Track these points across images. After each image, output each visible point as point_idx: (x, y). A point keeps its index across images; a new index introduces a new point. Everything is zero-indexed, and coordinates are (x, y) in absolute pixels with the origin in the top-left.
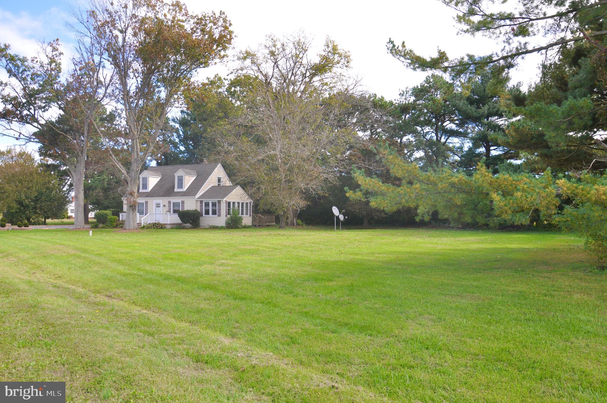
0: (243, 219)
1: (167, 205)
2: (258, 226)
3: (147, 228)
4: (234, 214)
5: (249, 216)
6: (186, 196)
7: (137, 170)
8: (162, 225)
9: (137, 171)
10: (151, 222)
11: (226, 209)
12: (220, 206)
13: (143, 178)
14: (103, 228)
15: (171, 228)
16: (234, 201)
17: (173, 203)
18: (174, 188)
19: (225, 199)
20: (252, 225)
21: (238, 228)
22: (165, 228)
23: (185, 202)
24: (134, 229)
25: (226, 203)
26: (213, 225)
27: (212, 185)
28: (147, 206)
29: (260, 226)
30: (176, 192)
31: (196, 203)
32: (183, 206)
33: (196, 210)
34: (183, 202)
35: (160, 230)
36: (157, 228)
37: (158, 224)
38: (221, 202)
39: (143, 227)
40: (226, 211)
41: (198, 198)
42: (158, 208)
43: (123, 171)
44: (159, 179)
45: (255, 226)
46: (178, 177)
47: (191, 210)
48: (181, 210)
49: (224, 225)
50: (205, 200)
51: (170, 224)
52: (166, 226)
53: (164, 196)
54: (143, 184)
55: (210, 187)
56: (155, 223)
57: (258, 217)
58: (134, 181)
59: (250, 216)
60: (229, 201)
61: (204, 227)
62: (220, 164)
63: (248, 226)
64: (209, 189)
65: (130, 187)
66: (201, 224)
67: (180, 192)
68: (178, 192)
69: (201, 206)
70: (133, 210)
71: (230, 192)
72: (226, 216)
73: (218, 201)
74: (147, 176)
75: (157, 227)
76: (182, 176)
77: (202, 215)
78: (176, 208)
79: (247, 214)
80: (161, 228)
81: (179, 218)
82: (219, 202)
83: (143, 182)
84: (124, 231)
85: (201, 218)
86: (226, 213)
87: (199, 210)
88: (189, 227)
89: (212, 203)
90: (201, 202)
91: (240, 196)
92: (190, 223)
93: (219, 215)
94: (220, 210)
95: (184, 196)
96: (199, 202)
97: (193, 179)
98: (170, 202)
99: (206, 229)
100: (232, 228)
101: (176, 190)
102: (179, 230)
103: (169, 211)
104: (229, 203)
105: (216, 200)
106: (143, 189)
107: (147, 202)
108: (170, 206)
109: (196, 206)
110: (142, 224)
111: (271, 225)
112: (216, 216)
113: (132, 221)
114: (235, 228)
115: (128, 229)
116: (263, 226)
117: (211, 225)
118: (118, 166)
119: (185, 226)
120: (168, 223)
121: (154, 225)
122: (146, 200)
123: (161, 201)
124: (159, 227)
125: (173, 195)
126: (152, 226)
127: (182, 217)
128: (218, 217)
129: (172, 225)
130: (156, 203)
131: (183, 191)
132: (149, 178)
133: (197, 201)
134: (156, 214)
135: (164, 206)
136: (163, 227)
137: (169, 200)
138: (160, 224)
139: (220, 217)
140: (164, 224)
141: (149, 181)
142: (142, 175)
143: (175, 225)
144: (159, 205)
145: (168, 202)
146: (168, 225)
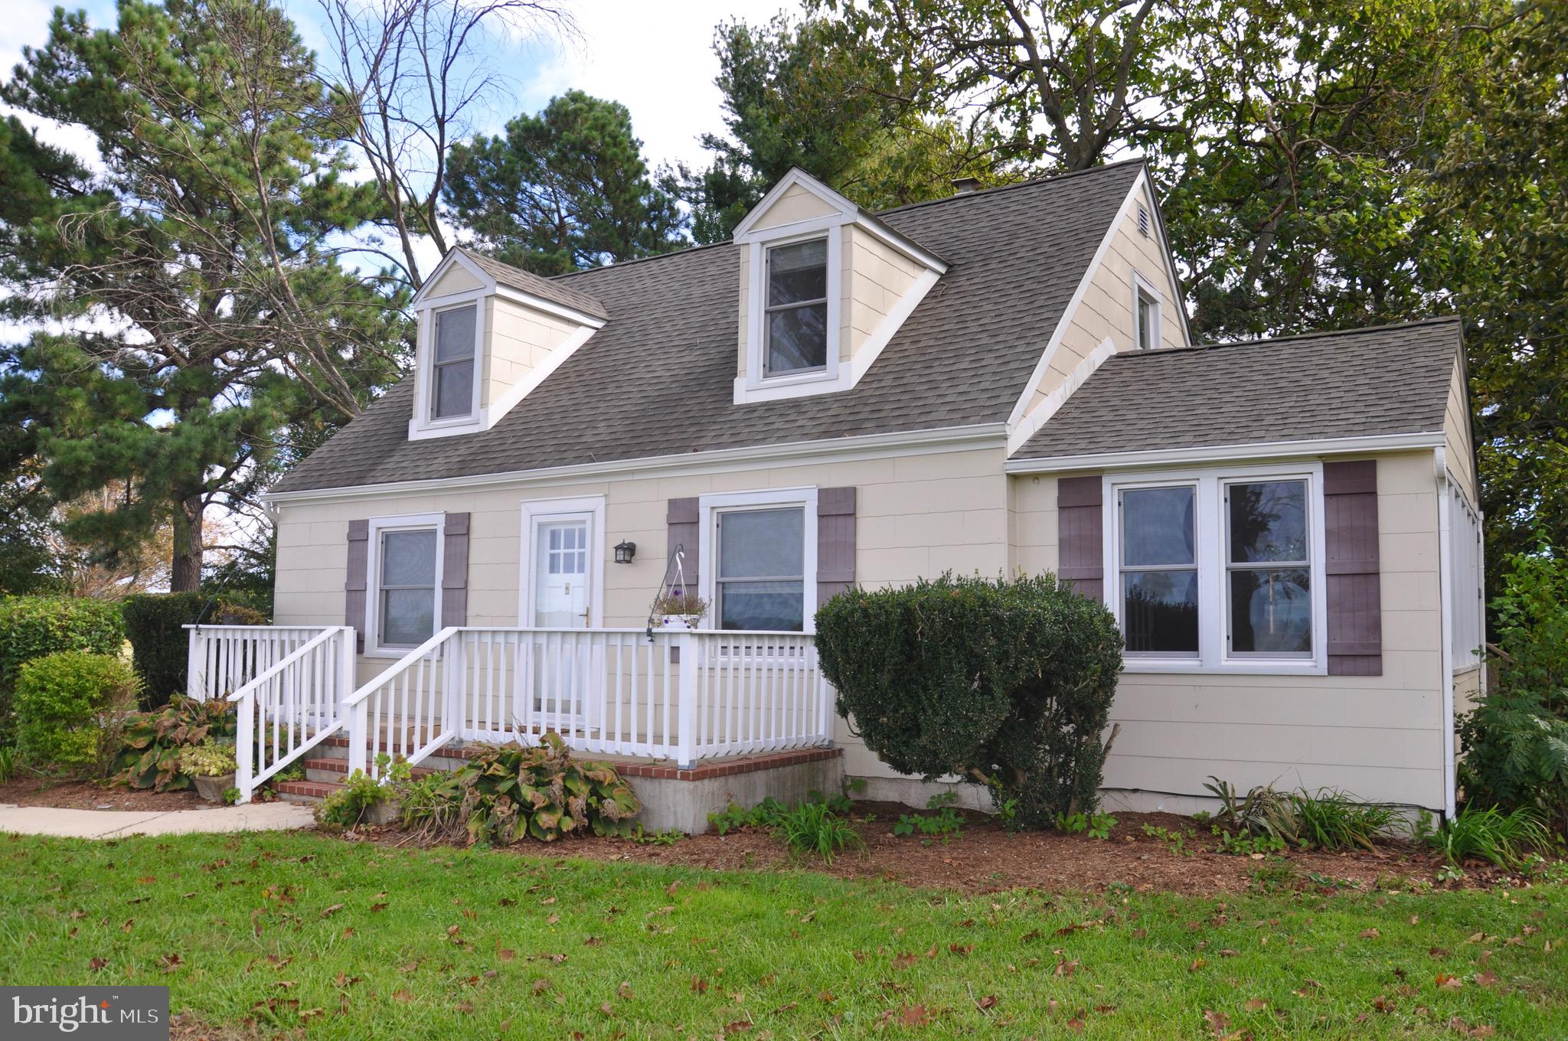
1: (655, 541)
8: (596, 788)
12: (1360, 536)
13: (443, 320)
15: (714, 830)
17: (725, 521)
18: (729, 366)
19: (1446, 438)
22: (631, 827)
23: (867, 506)
27: (1110, 348)
28: (457, 558)
30: (750, 409)
31: (1012, 513)
32: (840, 547)
34: (838, 507)
36: (533, 838)
37: (541, 775)
38: (1390, 482)
39: (359, 809)
41: (1032, 449)
42: (560, 578)
44: (580, 337)
46: (775, 252)
48: (812, 593)
50: (1125, 467)
51: (701, 772)
52: (646, 789)
53: (626, 454)
54: (439, 371)
55: (1099, 356)
56: (513, 760)
64: (1098, 378)
67: (795, 404)
68: (770, 406)
69: (1081, 543)
73: (1333, 467)
74: (479, 295)
75: (528, 811)
76: (818, 247)
77: (1099, 659)
78: (760, 576)
80: (584, 834)
82: (1354, 476)
83: (440, 350)
85: (1099, 697)
87: (1055, 588)
89: (1239, 495)
90: (1080, 490)
93: (1361, 660)
94: (1362, 579)
95: (856, 431)
96: (1047, 497)
98: (683, 515)
101: (753, 389)
105: (1294, 458)
106: (438, 411)
107: (459, 528)
108: (685, 555)
109: (1012, 546)
112: (1314, 663)
120: (684, 756)
121: (488, 782)
122: (458, 507)
123: (597, 503)
124: (549, 808)
125: (724, 439)
126: (470, 799)
127: (885, 679)
128: (1331, 673)
129: (731, 779)
130: (541, 526)
131: (834, 395)
132: (488, 311)
133: (1014, 478)
134: (542, 640)
135: (628, 552)
136: (612, 807)
137: (682, 491)
138: (570, 773)
139: (1378, 673)
140: (621, 770)
141: (488, 333)
142: (436, 293)
143: (760, 777)
144: (576, 551)
145: (663, 510)
146: (672, 782)
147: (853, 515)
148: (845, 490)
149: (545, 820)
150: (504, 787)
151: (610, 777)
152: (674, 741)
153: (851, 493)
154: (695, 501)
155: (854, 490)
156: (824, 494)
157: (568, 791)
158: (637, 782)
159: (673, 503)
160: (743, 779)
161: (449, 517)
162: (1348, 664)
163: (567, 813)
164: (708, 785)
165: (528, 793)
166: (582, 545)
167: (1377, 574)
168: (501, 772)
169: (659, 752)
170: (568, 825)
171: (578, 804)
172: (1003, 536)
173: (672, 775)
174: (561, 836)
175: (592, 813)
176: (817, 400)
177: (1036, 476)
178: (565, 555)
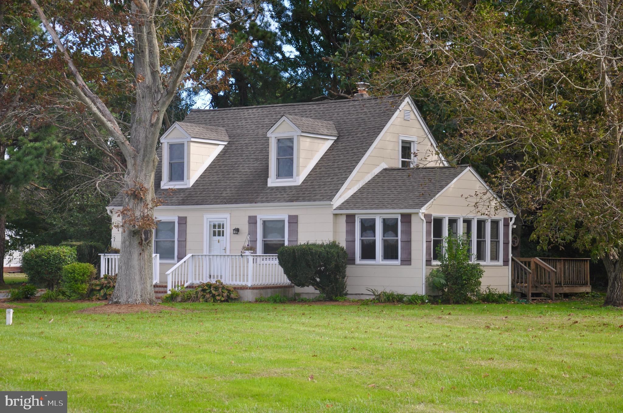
0: (481, 272)
1: (245, 227)
2: (533, 295)
3: (184, 300)
4: (453, 257)
5: (501, 262)
6: (304, 200)
7: (154, 120)
8: (229, 291)
9: (152, 125)
10: (197, 282)
11: (428, 242)
12: (408, 232)
13: (172, 146)
14: (48, 299)
15: (256, 301)
16: (453, 215)
17: (264, 222)
18: (267, 176)
19: (424, 210)
20: (514, 292)
21: (467, 301)
22: (237, 300)
23: (300, 220)
24: (144, 303)
25: (428, 223)
26: (388, 291)
27: (384, 166)
28: (183, 232)
29: (538, 295)
30: (272, 188)
31: (335, 224)
32: (294, 231)
33: (334, 245)
34: (294, 220)
35: (224, 306)
36: (215, 301)
37: (216, 288)
38: (414, 219)
39: (173, 298)
40: (428, 248)
41: (340, 208)
42: (217, 238)
43: (109, 124)
44: (218, 150)
45: (523, 296)
46: (279, 140)
47: (319, 242)
48: (286, 244)
49: (421, 290)
50: (361, 214)
51: (253, 288)
52: (241, 292)
53: (236, 202)
54: (171, 165)
55: (377, 171)
56: (209, 285)
57: (533, 266)
58: (144, 156)
59: (506, 262)
60: (436, 214)
61: (357, 298)
62: (407, 99)
63: (500, 296)
64: (373, 179)
65: (132, 173)
66: (350, 289)
67: (284, 188)
68: (277, 188)
69: (350, 232)
70: (141, 244)
71: (442, 187)
72: (428, 262)
73: (403, 215)
74: (185, 141)
75: (214, 296)
76: (291, 140)
77: (352, 261)
78: (273, 238)
79: (495, 257)
80: (227, 301)
81: (281, 270)
82: (407, 218)
83: (171, 157)
84: (114, 309)
85: (350, 270)
86: (428, 253)
87: (343, 244)
88: (312, 297)
89: (384, 221)
90: (350, 219)
91: (474, 200)
92: (317, 285)
93: (407, 261)
94: (408, 242)
95: (297, 200)
96: (343, 220)
97: (324, 146)
98: (253, 221)
99: (365, 303)
100: (446, 301)
101: (273, 182)
102: (281, 307)
103: (252, 248)
104: (438, 222)
105: (395, 213)
106: (171, 179)
107: (183, 221)
108: (253, 233)
109: (335, 232)
110: (169, 287)
111: (576, 294)
112: (398, 262)
113: (137, 277)
114: (457, 303)
115: (127, 304)
116: (549, 297)
117: (380, 290)
118: (95, 109)
119: (299, 295)
120: (249, 285)
121: (204, 290)
122: (182, 215)
123: (227, 216)
124: (219, 295)
125: (264, 199)
126: (200, 294)
127: (290, 265)
128: (401, 265)
129: (261, 290)
130: (210, 222)
131: (295, 186)
132: (189, 146)
133: (336, 215)
134: (211, 257)
135: (237, 231)
136: (233, 295)
137: (252, 214)
138: (223, 288)
139: (410, 265)
140: (235, 288)
141: (189, 154)
142: (168, 137)
143: (269, 291)
144: (221, 230)
145: (247, 219)
146: (247, 290)
147: (297, 223)
148: (295, 216)
149: (218, 298)
150: (208, 291)
151: (232, 289)
152: (247, 281)
153: (296, 217)
154: (256, 217)
155: (297, 216)
156: (290, 217)
157: (223, 292)
158: (239, 291)
159: (250, 217)
160: (265, 290)
161: (179, 218)
162: (405, 263)
163: (223, 296)
164: (255, 291)
165: (214, 292)
166: (223, 228)
167: (411, 241)
168: (207, 288)
169: (244, 284)
170: (223, 299)
171: (225, 295)
172: (332, 230)
173: (247, 288)
174: (222, 301)
175: (228, 297)
176: (290, 187)
177: (341, 214)
178: (218, 231)
